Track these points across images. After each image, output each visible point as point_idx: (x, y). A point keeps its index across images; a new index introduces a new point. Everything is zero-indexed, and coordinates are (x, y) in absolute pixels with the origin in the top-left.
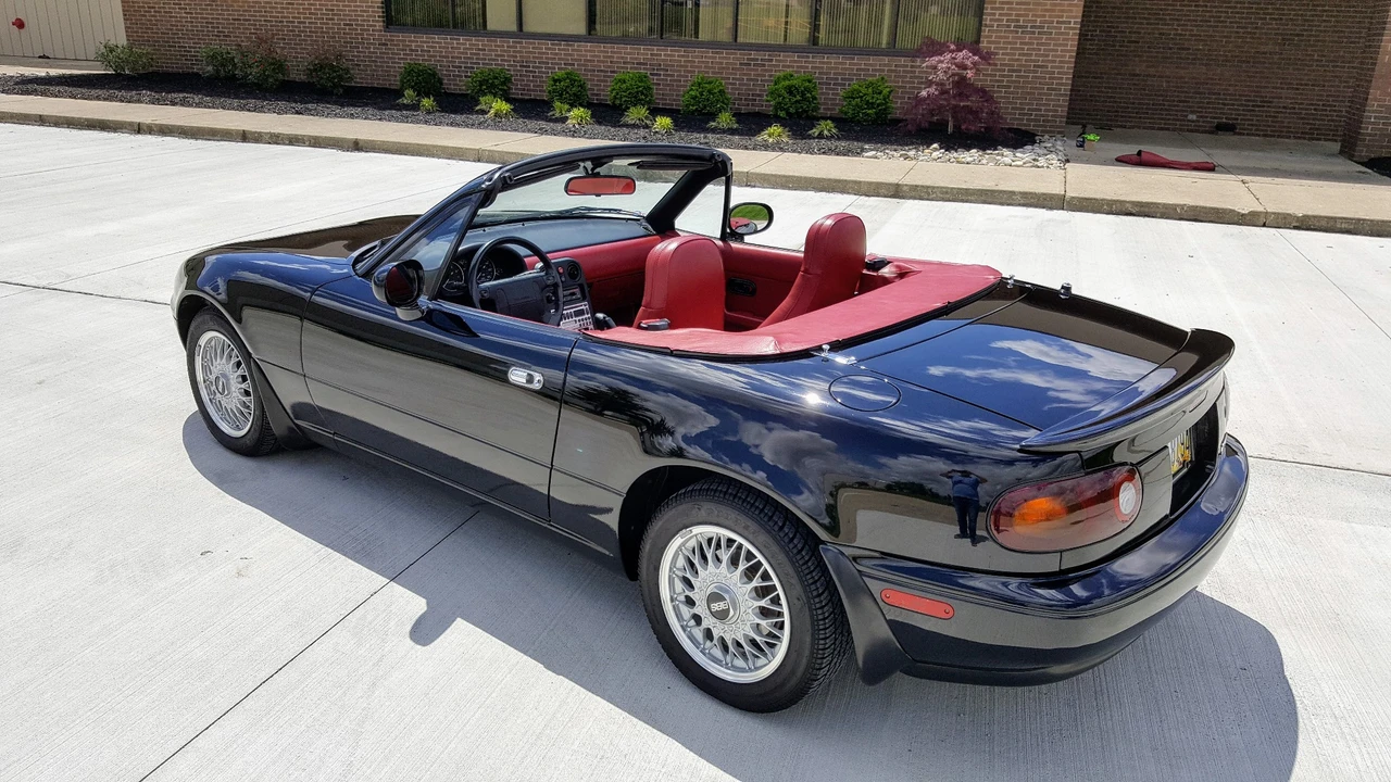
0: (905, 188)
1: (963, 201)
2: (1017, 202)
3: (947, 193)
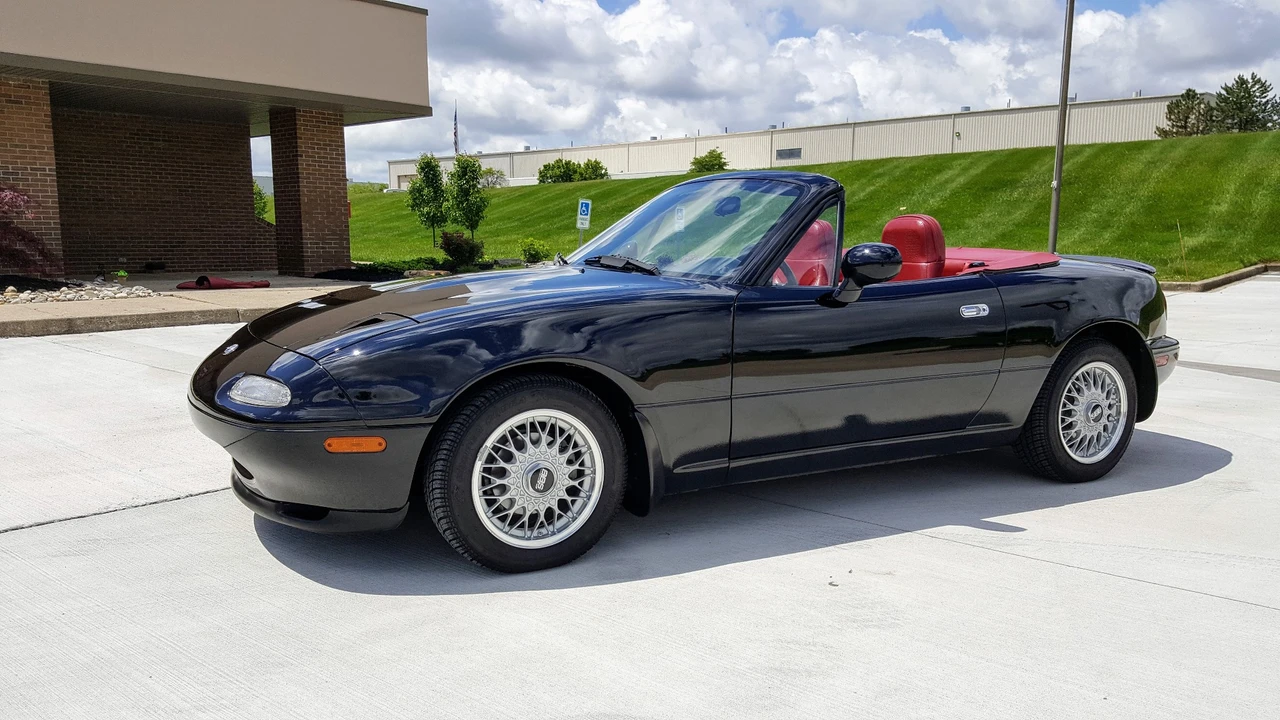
0: (78, 322)
1: (145, 327)
2: (198, 321)
3: (126, 321)
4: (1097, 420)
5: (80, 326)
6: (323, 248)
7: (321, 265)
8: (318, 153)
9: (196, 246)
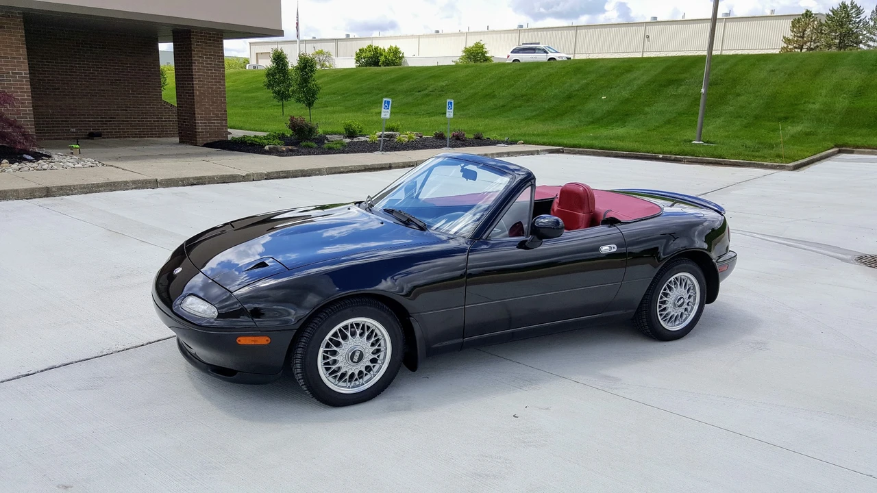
0: (54, 189)
1: (96, 192)
2: (130, 187)
3: (84, 188)
4: (680, 306)
5: (54, 192)
6: (209, 126)
7: (208, 137)
8: (206, 61)
9: (123, 121)
